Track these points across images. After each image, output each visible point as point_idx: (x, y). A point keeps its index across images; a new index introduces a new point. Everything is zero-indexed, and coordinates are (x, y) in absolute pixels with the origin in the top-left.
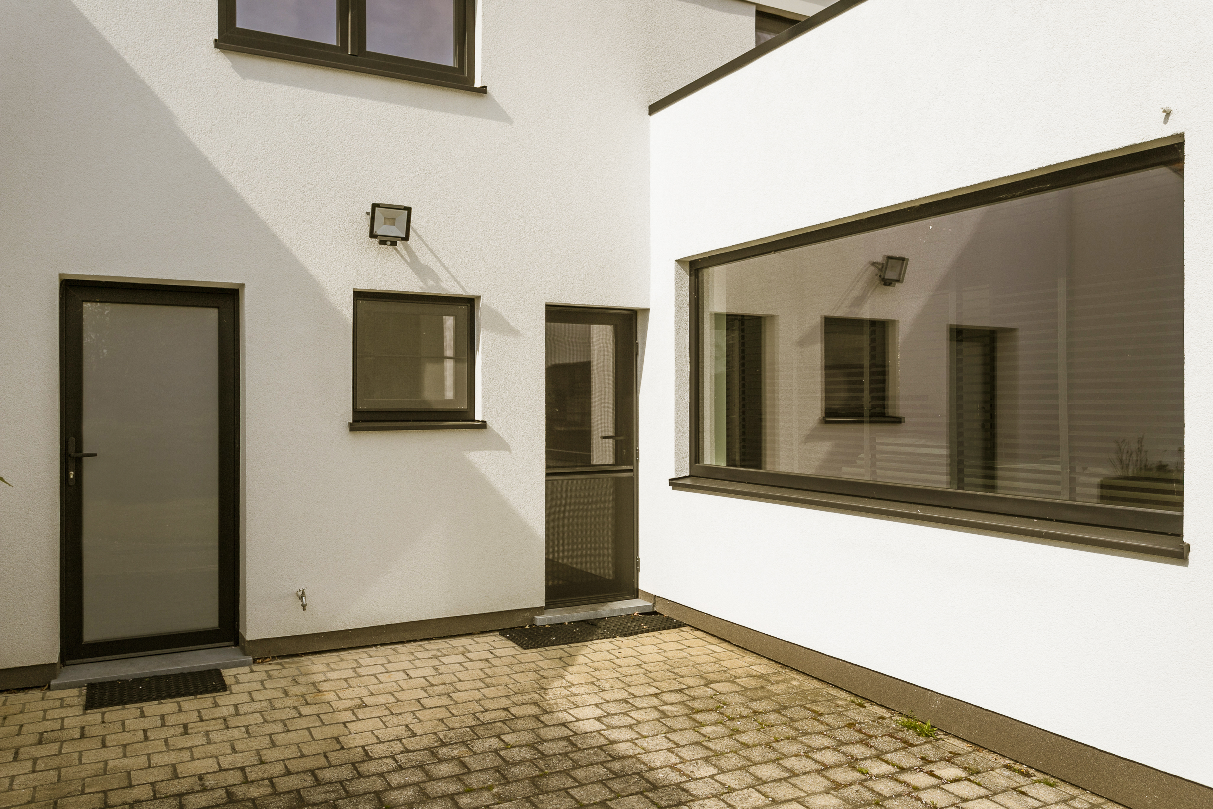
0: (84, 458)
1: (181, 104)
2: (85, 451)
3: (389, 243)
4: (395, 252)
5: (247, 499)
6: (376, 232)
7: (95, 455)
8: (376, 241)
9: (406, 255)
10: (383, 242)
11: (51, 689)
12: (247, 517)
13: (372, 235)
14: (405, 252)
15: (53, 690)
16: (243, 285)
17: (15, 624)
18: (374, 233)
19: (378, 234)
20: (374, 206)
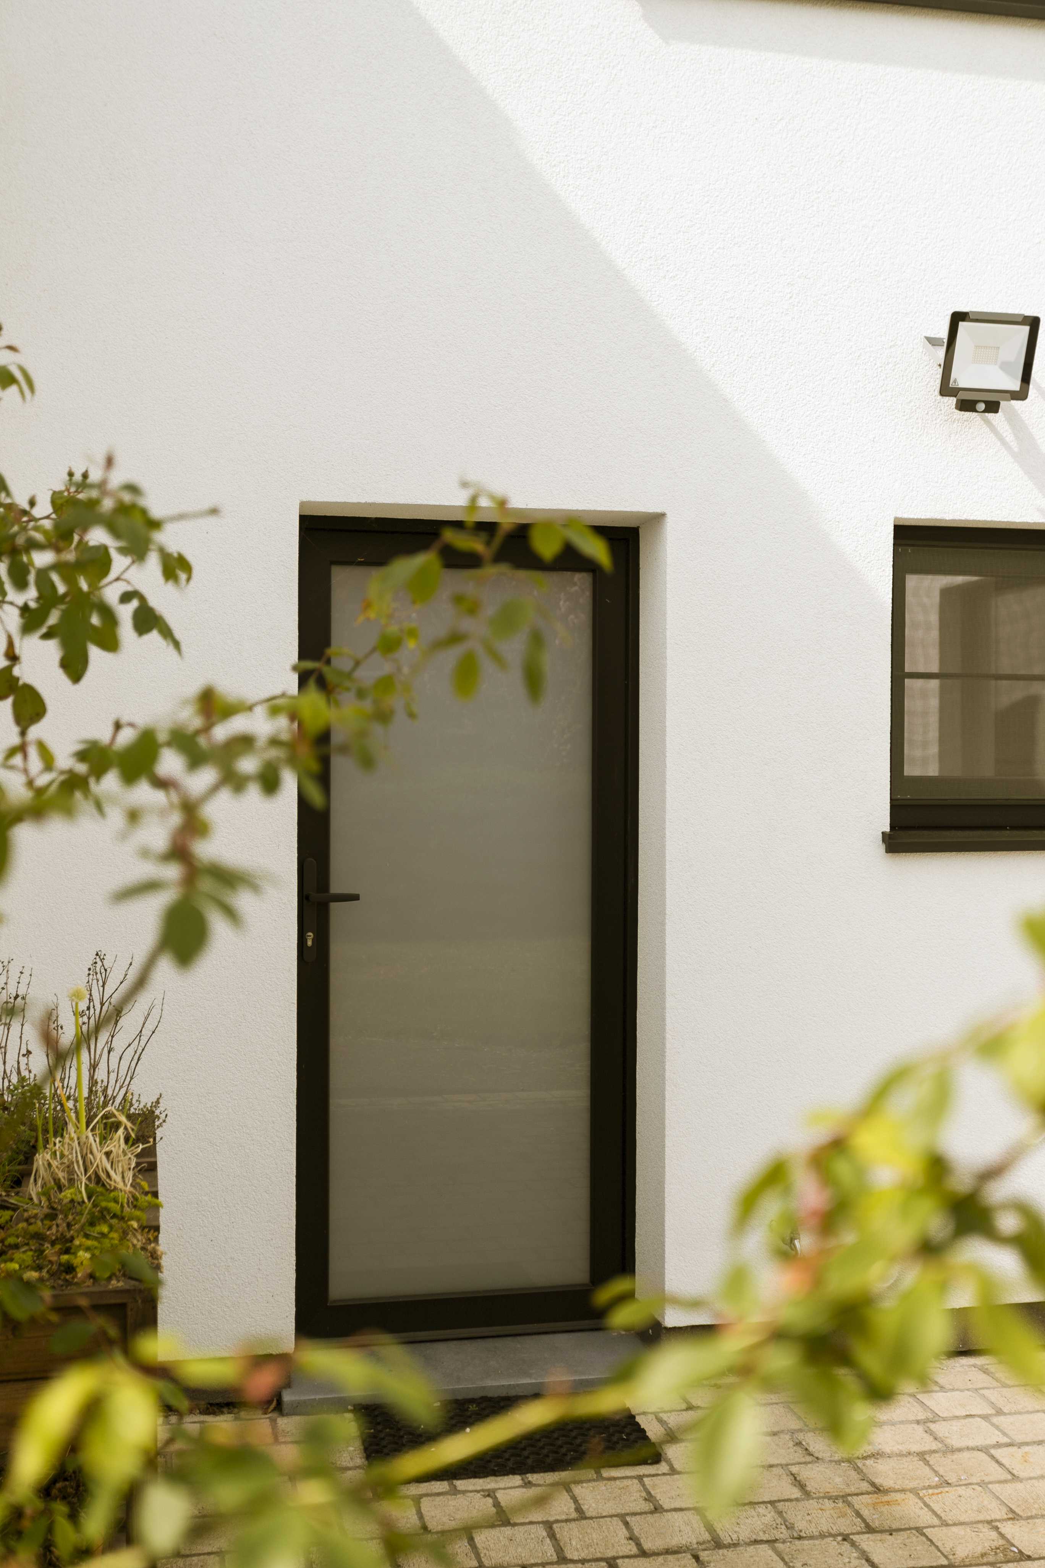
0: (334, 906)
1: (540, 111)
2: (336, 888)
3: (981, 406)
4: (985, 429)
5: (667, 1005)
6: (955, 381)
7: (355, 897)
8: (952, 401)
9: (1009, 437)
10: (966, 406)
11: (285, 1412)
12: (668, 1046)
13: (946, 389)
14: (1007, 427)
15: (288, 1415)
16: (658, 518)
17: (215, 1265)
18: (952, 384)
19: (961, 386)
20: (957, 318)
